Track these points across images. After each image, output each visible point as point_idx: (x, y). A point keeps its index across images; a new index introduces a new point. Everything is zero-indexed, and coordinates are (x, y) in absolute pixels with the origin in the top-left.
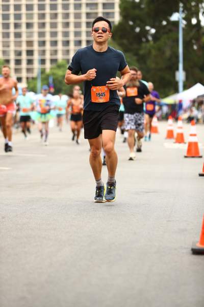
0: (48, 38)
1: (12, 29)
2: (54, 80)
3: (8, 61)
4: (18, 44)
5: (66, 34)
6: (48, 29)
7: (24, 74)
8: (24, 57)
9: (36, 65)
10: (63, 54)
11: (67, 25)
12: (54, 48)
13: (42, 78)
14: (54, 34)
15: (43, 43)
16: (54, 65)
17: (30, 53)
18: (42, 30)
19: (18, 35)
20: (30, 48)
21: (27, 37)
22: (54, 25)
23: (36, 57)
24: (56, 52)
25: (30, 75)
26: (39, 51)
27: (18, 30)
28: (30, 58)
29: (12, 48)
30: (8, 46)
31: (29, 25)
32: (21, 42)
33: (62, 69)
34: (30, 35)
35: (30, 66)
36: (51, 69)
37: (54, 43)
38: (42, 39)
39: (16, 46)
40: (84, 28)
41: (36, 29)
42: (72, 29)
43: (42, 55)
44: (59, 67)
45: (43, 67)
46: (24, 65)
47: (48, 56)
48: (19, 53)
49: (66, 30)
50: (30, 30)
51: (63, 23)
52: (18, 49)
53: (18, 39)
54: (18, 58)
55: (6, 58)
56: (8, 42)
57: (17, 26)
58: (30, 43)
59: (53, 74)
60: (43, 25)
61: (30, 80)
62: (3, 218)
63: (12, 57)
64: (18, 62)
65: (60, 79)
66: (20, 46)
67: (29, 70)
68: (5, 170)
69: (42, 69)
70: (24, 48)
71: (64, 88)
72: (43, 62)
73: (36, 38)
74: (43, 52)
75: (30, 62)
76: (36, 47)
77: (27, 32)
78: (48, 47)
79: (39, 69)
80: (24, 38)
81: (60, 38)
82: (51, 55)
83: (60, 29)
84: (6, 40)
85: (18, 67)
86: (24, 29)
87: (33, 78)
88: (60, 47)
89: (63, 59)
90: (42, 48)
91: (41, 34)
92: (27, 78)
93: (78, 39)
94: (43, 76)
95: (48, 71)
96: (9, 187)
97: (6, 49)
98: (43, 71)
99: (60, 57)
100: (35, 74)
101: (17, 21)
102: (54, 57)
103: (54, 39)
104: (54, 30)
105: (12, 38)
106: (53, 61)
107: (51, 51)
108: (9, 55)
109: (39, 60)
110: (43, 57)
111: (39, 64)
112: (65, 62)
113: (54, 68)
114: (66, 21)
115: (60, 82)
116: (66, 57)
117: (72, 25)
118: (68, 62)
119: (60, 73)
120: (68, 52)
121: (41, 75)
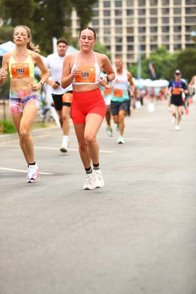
0: (148, 24)
1: (113, 16)
2: (154, 66)
3: (109, 47)
4: (119, 30)
5: (166, 20)
6: (148, 15)
7: (125, 60)
8: (125, 43)
9: (137, 51)
10: (163, 40)
11: (167, 11)
12: (154, 34)
13: (142, 63)
14: (154, 20)
15: (143, 29)
16: (154, 51)
17: (130, 39)
18: (142, 16)
19: (119, 22)
20: (130, 35)
21: (128, 23)
22: (153, 11)
23: (136, 43)
24: (156, 38)
25: (130, 61)
26: (139, 37)
27: (118, 17)
28: (131, 44)
29: (113, 34)
30: (109, 33)
31: (129, 12)
32: (121, 28)
33: (162, 55)
34: (130, 21)
35: (130, 52)
36: (151, 54)
37: (155, 29)
38: (142, 25)
39: (116, 32)
40: (183, 14)
41: (136, 15)
42: (171, 14)
43: (142, 41)
44: (159, 52)
45: (143, 52)
46: (125, 51)
47: (148, 42)
48: (120, 40)
49: (166, 16)
50: (130, 17)
51: (162, 9)
52: (119, 35)
53: (119, 26)
54: (119, 44)
55: (107, 44)
56: (109, 29)
57: (118, 12)
58: (130, 30)
59: (153, 59)
60: (143, 11)
61: (131, 66)
62: (110, 200)
63: (113, 43)
64: (119, 48)
65: (160, 64)
66: (121, 32)
67: (129, 56)
68: (109, 154)
69: (142, 54)
70: (125, 34)
71: (163, 73)
72: (143, 47)
73: (136, 25)
74: (144, 38)
75: (130, 48)
76: (136, 33)
77: (127, 19)
78: (148, 33)
79: (139, 54)
80: (125, 25)
81: (160, 24)
82: (151, 41)
83: (160, 15)
84: (107, 26)
85: (119, 53)
86: (124, 16)
87: (133, 64)
88: (160, 33)
89: (163, 45)
90: (142, 34)
91: (142, 21)
92: (128, 64)
93: (178, 24)
94: (144, 62)
95: (148, 56)
96: (114, 170)
97: (107, 35)
98: (143, 57)
99: (160, 42)
100: (136, 59)
101: (118, 8)
102: (154, 43)
103: (154, 25)
104: (154, 16)
105: (113, 25)
106: (153, 47)
107: (151, 36)
108: (110, 42)
109: (139, 46)
110: (143, 43)
111: (139, 50)
112: (164, 48)
113: (154, 54)
114: (166, 7)
115: (160, 68)
116: (166, 43)
117: (171, 11)
118: (168, 47)
119: (160, 58)
120: (168, 37)
121: (142, 61)
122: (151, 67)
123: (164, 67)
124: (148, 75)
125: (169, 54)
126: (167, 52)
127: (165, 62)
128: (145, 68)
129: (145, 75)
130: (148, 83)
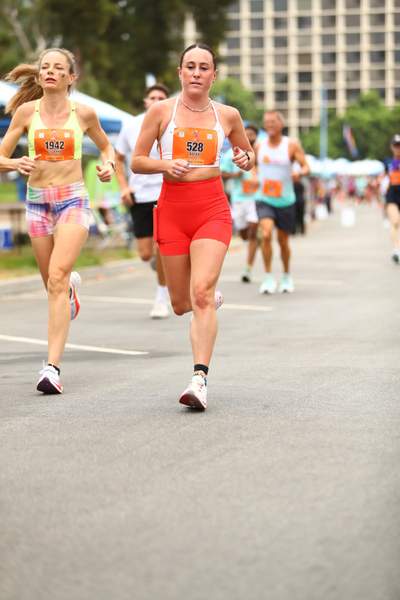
0: (341, 46)
1: (269, 31)
2: (354, 132)
3: (260, 95)
4: (281, 59)
5: (378, 38)
6: (341, 28)
7: (293, 120)
8: (293, 85)
9: (318, 102)
10: (372, 79)
11: (380, 19)
12: (353, 67)
13: (329, 127)
14: (353, 39)
15: (330, 58)
16: (354, 102)
17: (305, 77)
18: (329, 31)
19: (281, 42)
20: (305, 68)
21: (300, 45)
22: (353, 21)
23: (318, 85)
24: (357, 74)
25: (306, 122)
26: (323, 73)
27: (281, 33)
28: (306, 87)
29: (270, 67)
30: (261, 64)
31: (303, 22)
32: (286, 56)
33: (371, 109)
34: (305, 40)
35: (305, 105)
36: (348, 109)
37: (354, 57)
38: (329, 49)
39: (277, 63)
41: (317, 29)
42: (390, 27)
43: (329, 80)
44: (364, 104)
45: (331, 104)
46: (293, 101)
47: (341, 84)
48: (283, 79)
49: (378, 29)
50: (305, 32)
51: (371, 15)
52: (282, 69)
53: (282, 51)
54: (282, 87)
55: (257, 87)
56: (262, 56)
57: (279, 23)
58: (305, 58)
59: (352, 119)
60: (331, 21)
61: (307, 132)
62: (266, 407)
63: (270, 86)
64: (282, 96)
65: (366, 128)
66: (286, 63)
67: (303, 112)
68: (262, 312)
69: (329, 109)
70: (293, 67)
71: (373, 147)
72: (331, 94)
73: (316, 48)
74: (332, 75)
75: (305, 95)
76: (317, 66)
77: (299, 36)
78: (341, 64)
79: (324, 109)
80: (293, 48)
81: (365, 46)
82: (348, 80)
83: (365, 27)
84: (258, 51)
85: (282, 105)
86: (292, 30)
87: (312, 129)
88: (365, 64)
89: (371, 89)
90: (329, 68)
91: (329, 39)
92: (300, 129)
94: (332, 124)
95: (341, 113)
97: (258, 70)
98: (331, 114)
99: (365, 84)
101: (281, 15)
102: (353, 85)
103: (353, 48)
104: (353, 30)
105: (269, 48)
106: (352, 93)
107: (347, 72)
108: (262, 82)
109: (324, 91)
110: (331, 86)
111: (324, 99)
112: (375, 95)
113: (353, 108)
114: (379, 11)
115: (366, 135)
116: (379, 85)
117: (390, 20)
118: (382, 93)
119: (366, 116)
120: (382, 74)
121: (329, 122)
122: (347, 135)
123: (375, 134)
124: (341, 150)
125: (385, 107)
126: (381, 103)
127: (376, 125)
128: (336, 136)
129: (334, 150)
130: (342, 167)
